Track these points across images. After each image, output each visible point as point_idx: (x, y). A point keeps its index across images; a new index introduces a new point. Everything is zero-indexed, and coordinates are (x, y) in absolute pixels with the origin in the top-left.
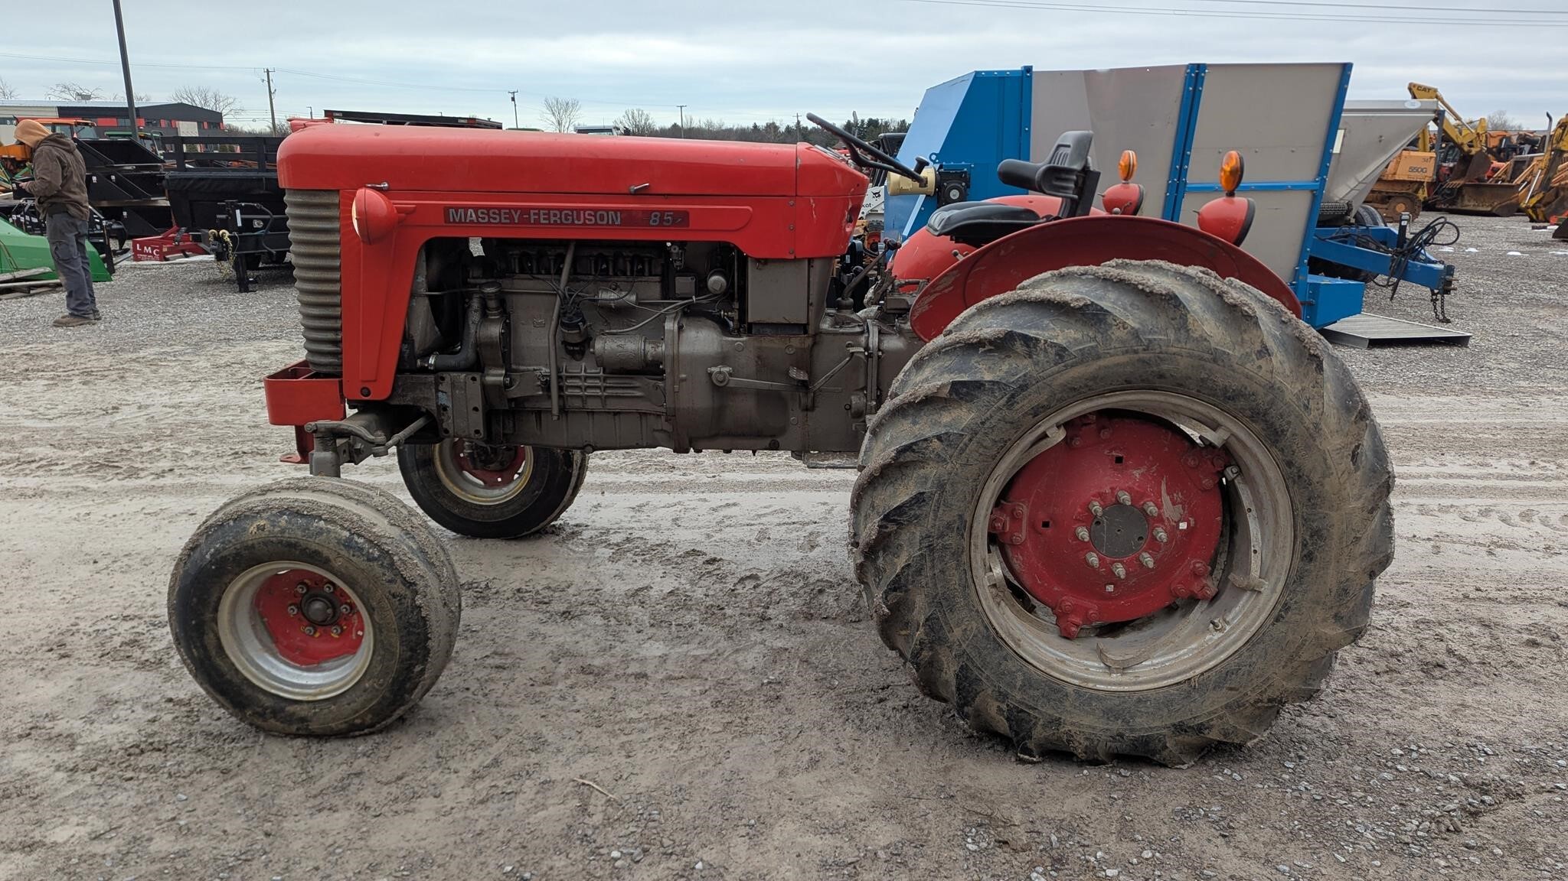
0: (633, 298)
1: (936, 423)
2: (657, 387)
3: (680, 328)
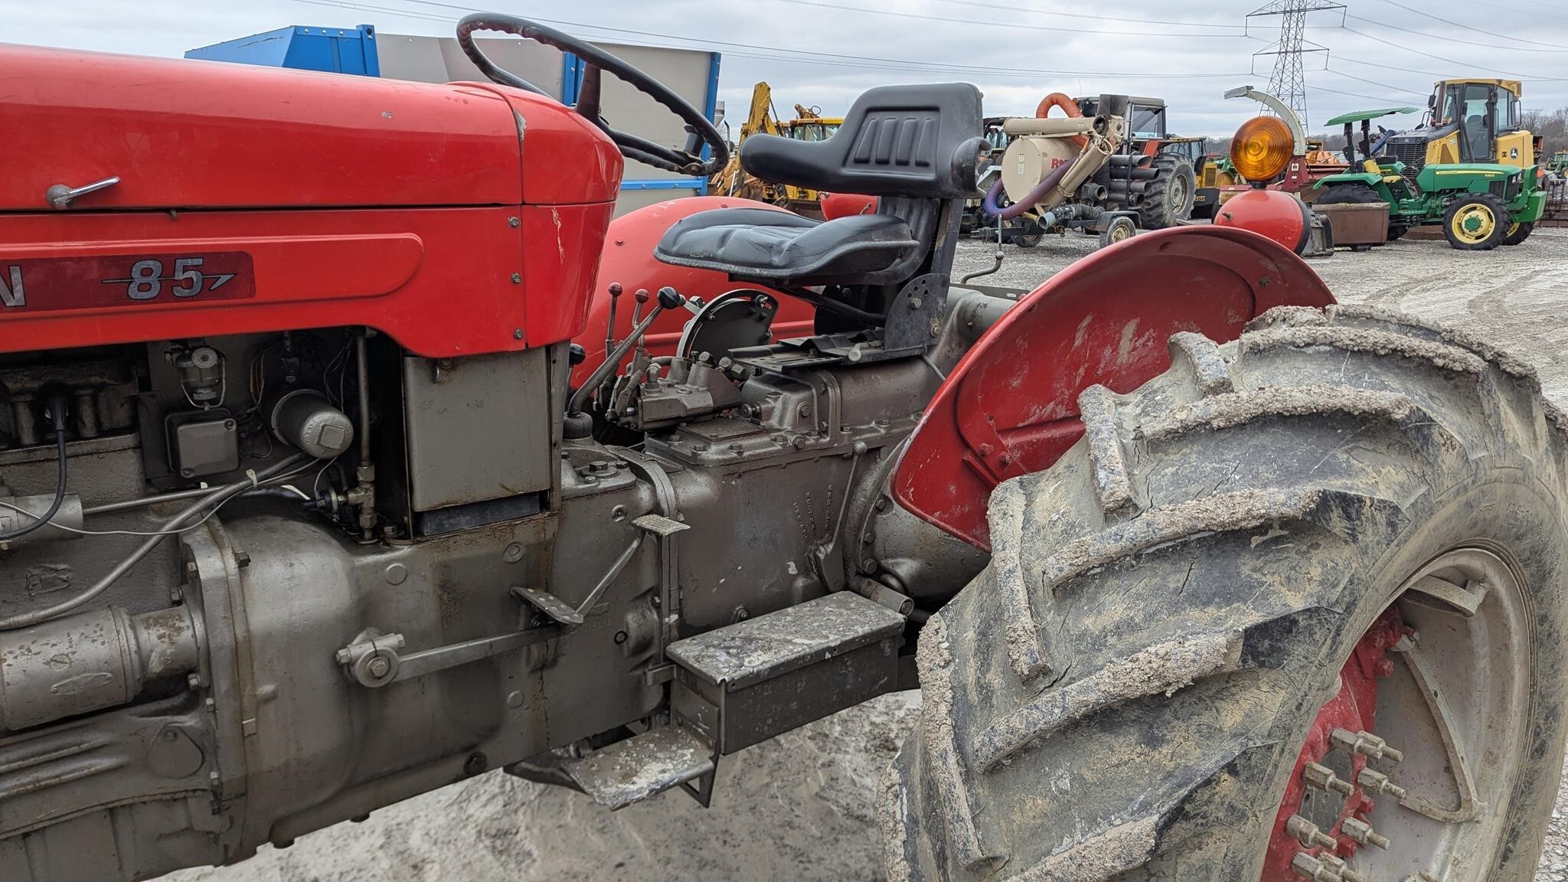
0: (73, 509)
1: (1212, 733)
2: (176, 733)
3: (243, 563)
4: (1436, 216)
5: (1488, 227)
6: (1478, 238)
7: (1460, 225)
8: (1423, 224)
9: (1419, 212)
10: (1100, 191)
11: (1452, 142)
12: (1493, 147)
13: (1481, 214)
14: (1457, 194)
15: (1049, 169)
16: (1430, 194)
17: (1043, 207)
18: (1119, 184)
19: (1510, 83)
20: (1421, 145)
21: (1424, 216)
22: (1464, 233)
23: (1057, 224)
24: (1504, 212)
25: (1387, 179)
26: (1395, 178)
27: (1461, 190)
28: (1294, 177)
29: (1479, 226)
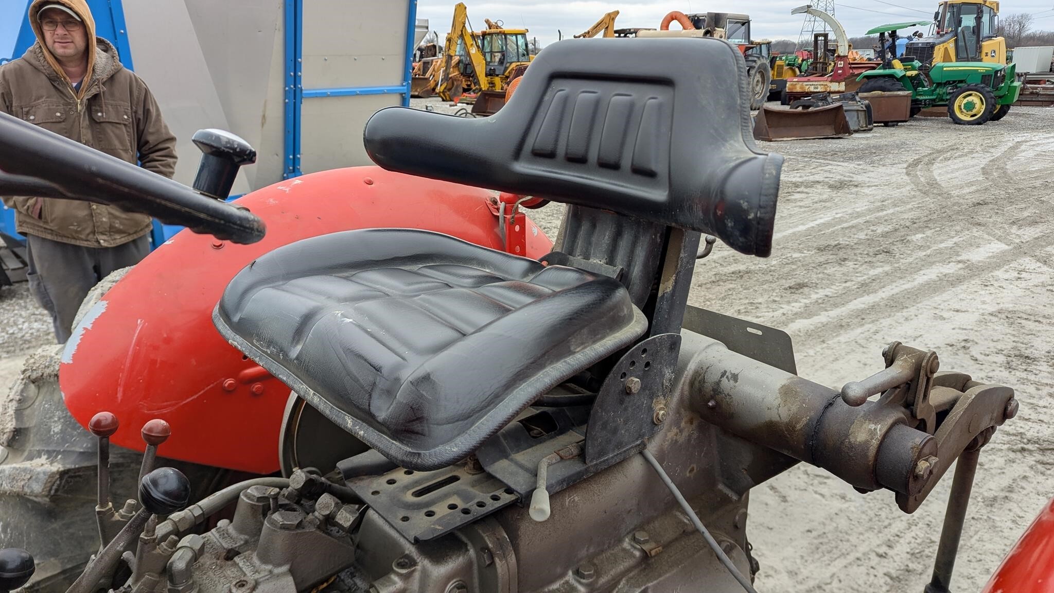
4: (942, 100)
5: (980, 108)
6: (972, 116)
7: (960, 106)
8: (933, 106)
9: (931, 97)
11: (951, 46)
12: (979, 49)
13: (975, 99)
14: (958, 84)
16: (939, 85)
19: (991, 3)
20: (930, 48)
21: (934, 100)
22: (962, 113)
24: (992, 98)
25: (909, 73)
26: (914, 73)
27: (961, 82)
28: (840, 72)
29: (974, 108)
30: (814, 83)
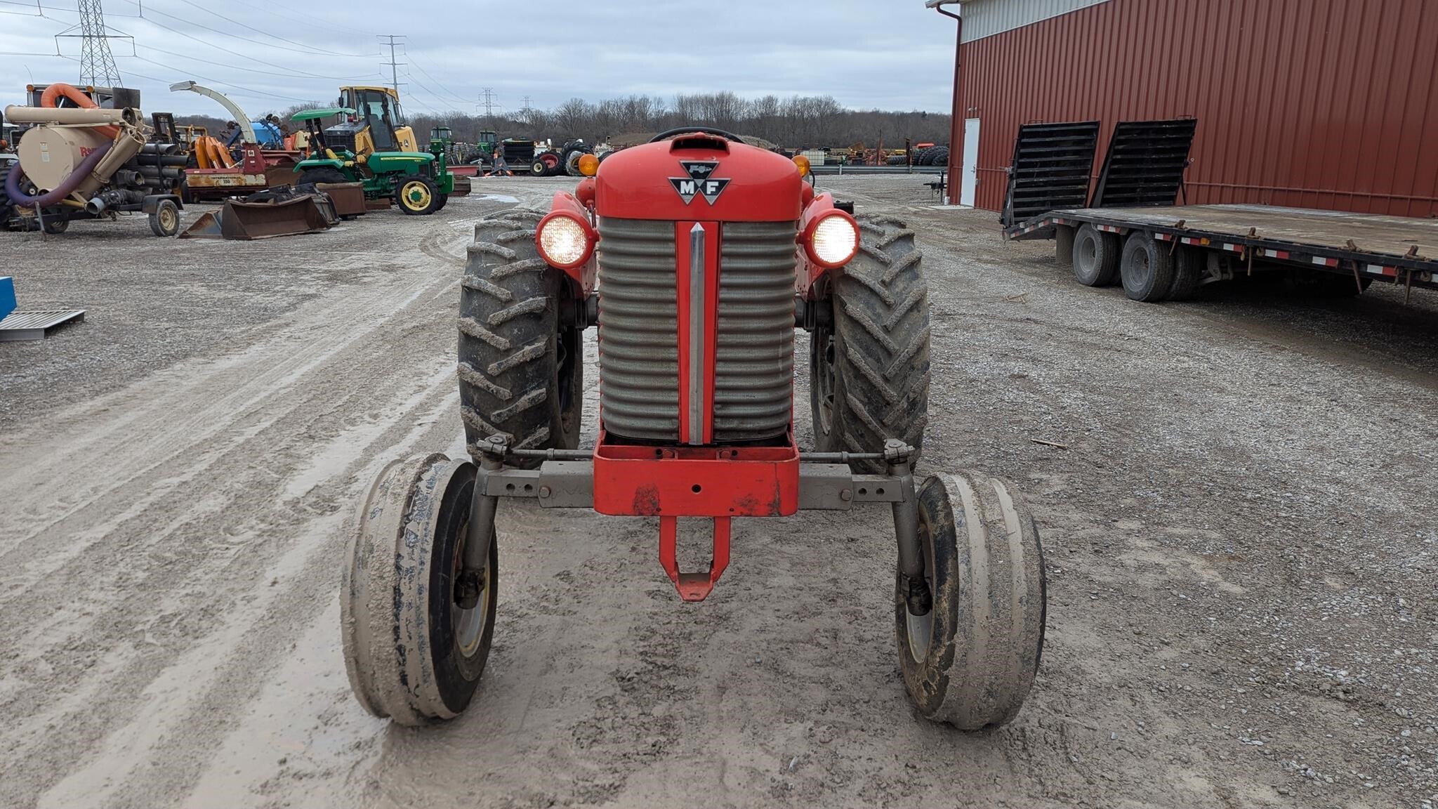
4: (387, 191)
5: (427, 198)
6: (420, 206)
7: (407, 198)
8: (380, 197)
9: (376, 189)
10: (137, 176)
11: (367, 135)
12: (395, 139)
13: (419, 188)
14: (399, 174)
15: (80, 158)
16: (380, 175)
17: (80, 193)
18: (149, 170)
19: (392, 91)
20: (351, 136)
21: (378, 191)
22: (410, 203)
23: (105, 209)
24: (435, 187)
25: (345, 164)
26: (349, 163)
27: (401, 172)
28: (253, 162)
29: (421, 197)
30: (223, 176)
